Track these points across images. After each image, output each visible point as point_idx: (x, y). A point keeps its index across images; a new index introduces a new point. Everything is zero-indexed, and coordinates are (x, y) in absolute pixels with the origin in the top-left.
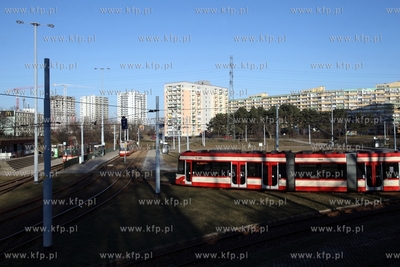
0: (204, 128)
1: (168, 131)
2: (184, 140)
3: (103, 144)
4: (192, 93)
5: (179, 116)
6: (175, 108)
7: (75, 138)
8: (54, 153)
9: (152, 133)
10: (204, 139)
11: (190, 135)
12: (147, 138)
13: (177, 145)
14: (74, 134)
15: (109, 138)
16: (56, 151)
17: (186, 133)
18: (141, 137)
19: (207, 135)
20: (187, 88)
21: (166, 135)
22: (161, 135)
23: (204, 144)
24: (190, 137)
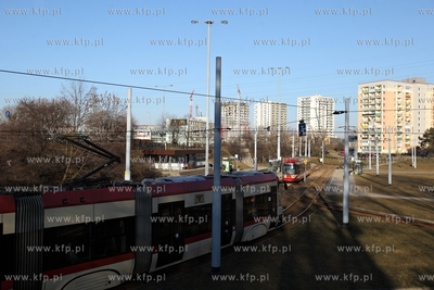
0: (415, 143)
1: (362, 146)
2: (384, 158)
3: (279, 158)
4: (397, 96)
5: (378, 125)
6: (373, 115)
7: (247, 150)
8: (225, 167)
9: (340, 148)
10: (414, 158)
11: (393, 152)
12: (334, 154)
13: (374, 164)
14: (247, 146)
15: (286, 151)
16: (227, 164)
17: (386, 149)
18: (326, 153)
19: (420, 152)
20: (390, 88)
21: (360, 151)
22: (352, 151)
23: (415, 165)
24: (392, 155)
